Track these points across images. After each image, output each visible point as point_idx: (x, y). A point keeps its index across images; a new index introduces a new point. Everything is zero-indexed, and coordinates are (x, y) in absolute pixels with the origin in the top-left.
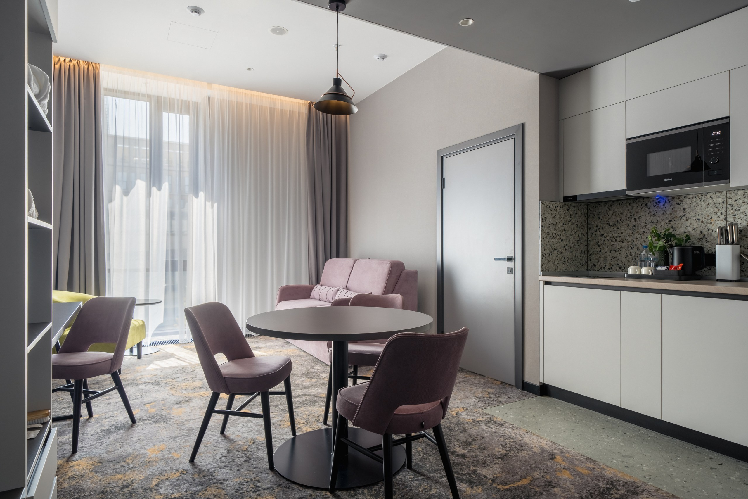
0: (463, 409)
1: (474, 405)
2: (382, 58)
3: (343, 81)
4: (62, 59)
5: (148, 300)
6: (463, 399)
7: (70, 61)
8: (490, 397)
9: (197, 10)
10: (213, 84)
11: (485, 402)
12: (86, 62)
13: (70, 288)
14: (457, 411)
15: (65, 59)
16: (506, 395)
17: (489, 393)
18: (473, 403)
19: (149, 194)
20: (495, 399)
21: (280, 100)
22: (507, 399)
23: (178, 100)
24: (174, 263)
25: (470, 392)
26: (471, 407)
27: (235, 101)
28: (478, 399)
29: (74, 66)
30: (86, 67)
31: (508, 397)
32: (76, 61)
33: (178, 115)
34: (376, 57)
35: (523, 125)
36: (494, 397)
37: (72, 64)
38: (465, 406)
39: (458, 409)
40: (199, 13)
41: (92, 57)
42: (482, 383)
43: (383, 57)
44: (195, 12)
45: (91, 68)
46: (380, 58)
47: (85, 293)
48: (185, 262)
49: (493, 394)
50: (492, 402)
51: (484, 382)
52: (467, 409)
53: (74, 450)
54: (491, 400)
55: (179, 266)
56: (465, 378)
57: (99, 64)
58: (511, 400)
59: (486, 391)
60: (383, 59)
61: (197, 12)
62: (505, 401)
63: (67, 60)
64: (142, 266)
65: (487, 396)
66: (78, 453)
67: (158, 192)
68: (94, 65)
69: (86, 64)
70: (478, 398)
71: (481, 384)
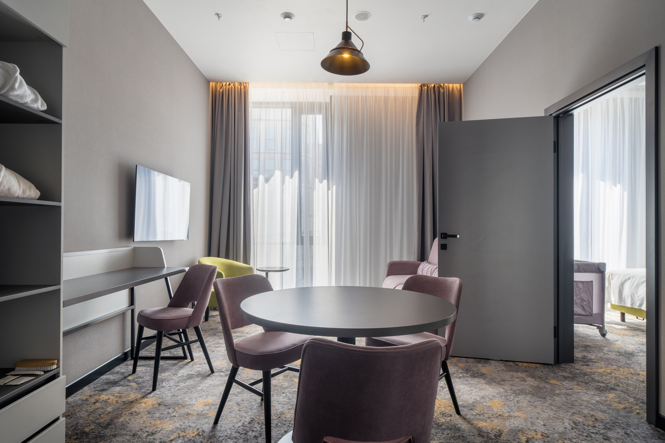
0: (542, 435)
1: (561, 434)
2: (477, 18)
3: (353, 35)
4: (224, 84)
5: (282, 268)
6: (551, 421)
7: (229, 84)
8: (595, 427)
9: (288, 16)
10: (334, 83)
11: (583, 432)
12: (239, 83)
13: (227, 257)
14: (530, 437)
15: (226, 84)
16: (623, 428)
17: (596, 420)
18: (561, 429)
19: (283, 182)
20: (602, 432)
21: (394, 87)
22: (622, 435)
23: (305, 103)
24: (302, 238)
25: (567, 412)
26: (556, 435)
27: (352, 96)
28: (574, 426)
29: (231, 87)
30: (239, 87)
31: (626, 433)
32: (233, 84)
33: (305, 115)
34: (471, 18)
35: (657, 49)
36: (601, 427)
37: (230, 87)
38: (546, 432)
39: (533, 434)
40: (290, 18)
41: (243, 79)
42: (593, 402)
43: (479, 17)
44: (286, 17)
45: (242, 87)
46: (475, 18)
47: (237, 261)
48: (311, 239)
49: (602, 422)
50: (593, 435)
51: (597, 401)
52: (548, 437)
53: (154, 389)
54: (595, 431)
55: (306, 240)
56: (571, 389)
57: (248, 83)
58: (628, 439)
59: (592, 416)
60: (479, 18)
61: (288, 17)
62: (617, 439)
63: (228, 84)
64: (278, 241)
65: (591, 423)
66: (156, 391)
67: (291, 180)
68: (244, 84)
69: (240, 85)
70: (574, 423)
71: (591, 404)
